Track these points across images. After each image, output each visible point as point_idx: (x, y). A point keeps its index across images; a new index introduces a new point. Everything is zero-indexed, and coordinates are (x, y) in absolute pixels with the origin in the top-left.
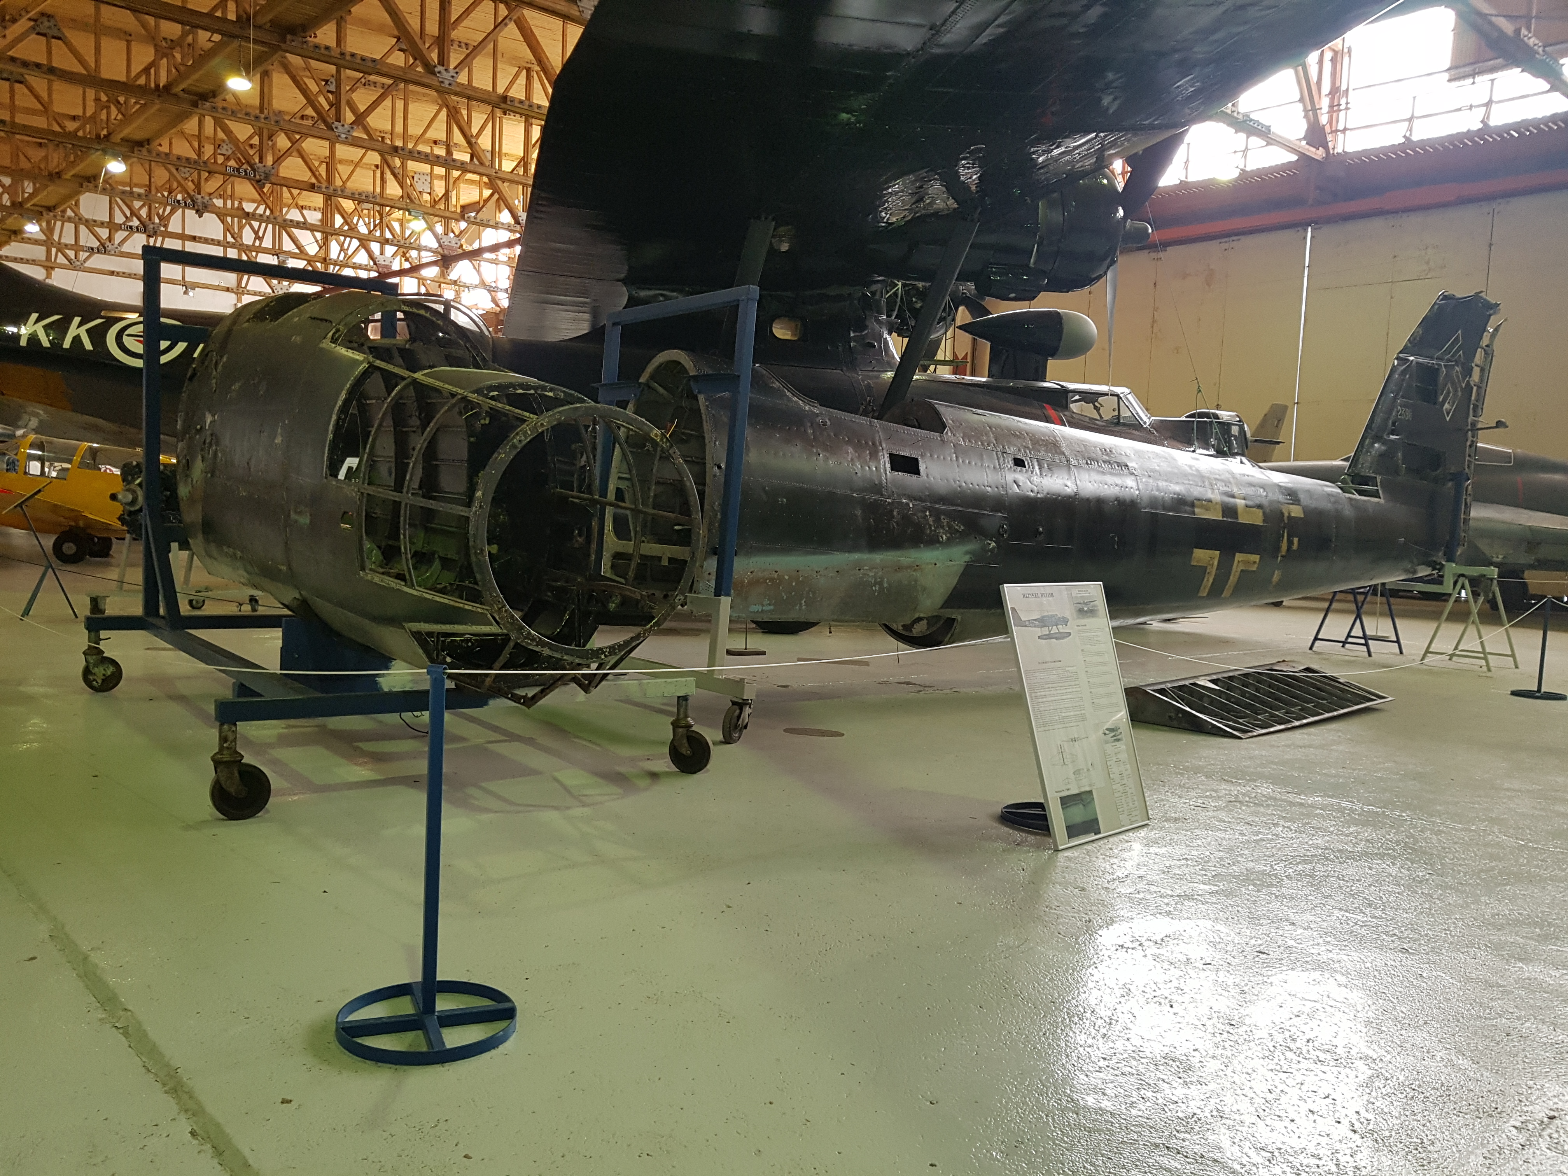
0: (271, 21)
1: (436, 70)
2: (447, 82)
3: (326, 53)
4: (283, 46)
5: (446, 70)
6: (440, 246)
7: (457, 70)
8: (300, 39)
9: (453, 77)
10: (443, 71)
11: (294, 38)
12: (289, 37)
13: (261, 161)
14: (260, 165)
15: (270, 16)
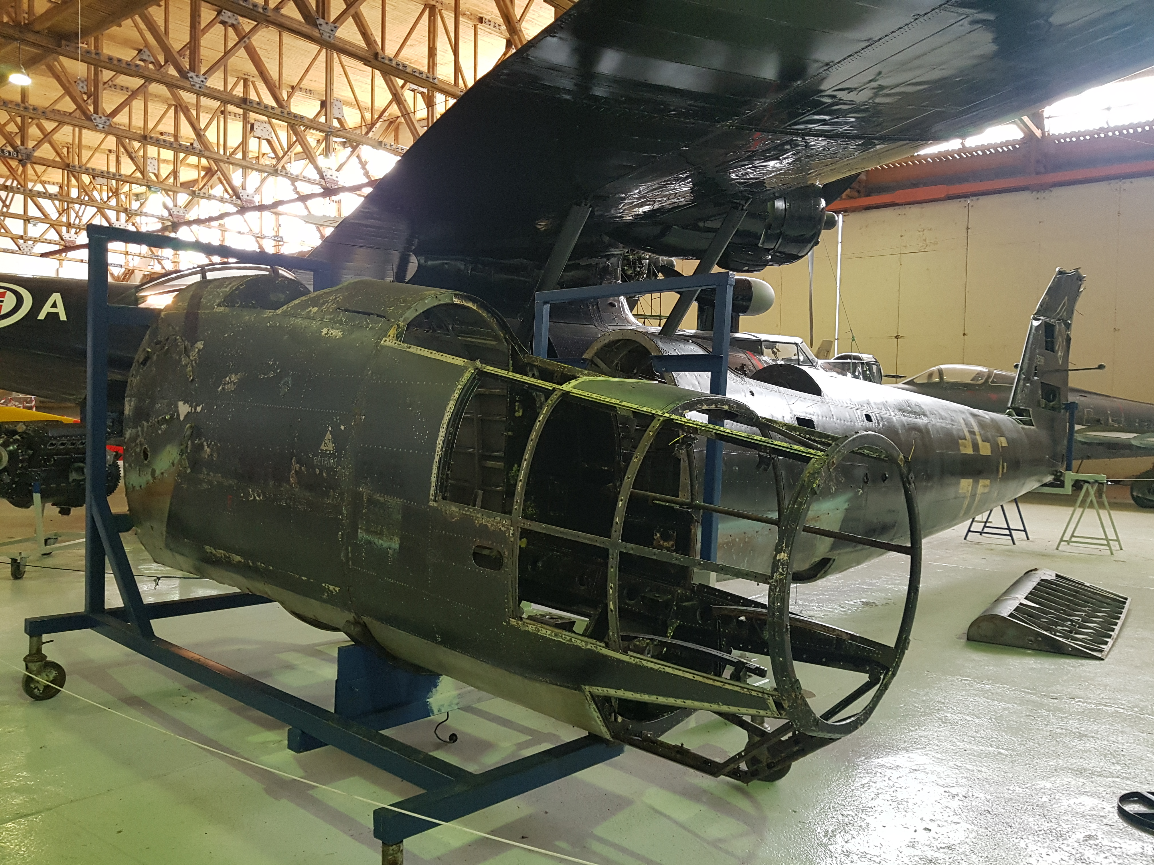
0: (48, 28)
1: (189, 75)
2: (198, 85)
3: (97, 57)
4: (59, 49)
5: (197, 76)
6: (170, 214)
7: (206, 76)
8: (74, 45)
9: (202, 81)
10: (194, 77)
11: (68, 43)
12: (63, 42)
13: (23, 143)
14: (22, 147)
15: (48, 24)
